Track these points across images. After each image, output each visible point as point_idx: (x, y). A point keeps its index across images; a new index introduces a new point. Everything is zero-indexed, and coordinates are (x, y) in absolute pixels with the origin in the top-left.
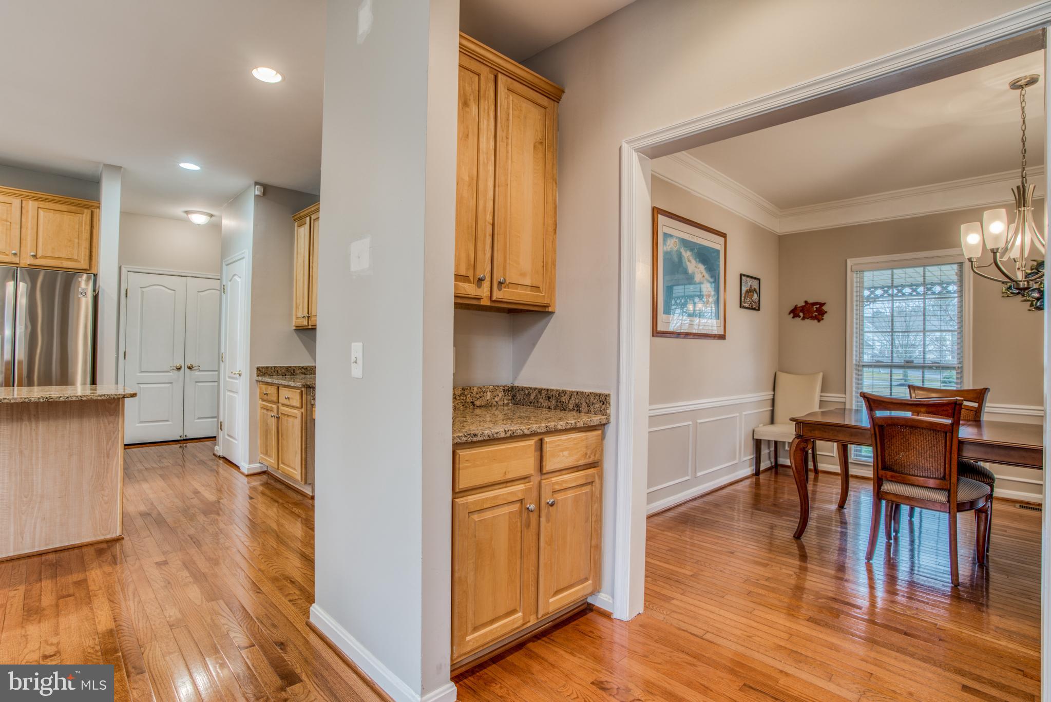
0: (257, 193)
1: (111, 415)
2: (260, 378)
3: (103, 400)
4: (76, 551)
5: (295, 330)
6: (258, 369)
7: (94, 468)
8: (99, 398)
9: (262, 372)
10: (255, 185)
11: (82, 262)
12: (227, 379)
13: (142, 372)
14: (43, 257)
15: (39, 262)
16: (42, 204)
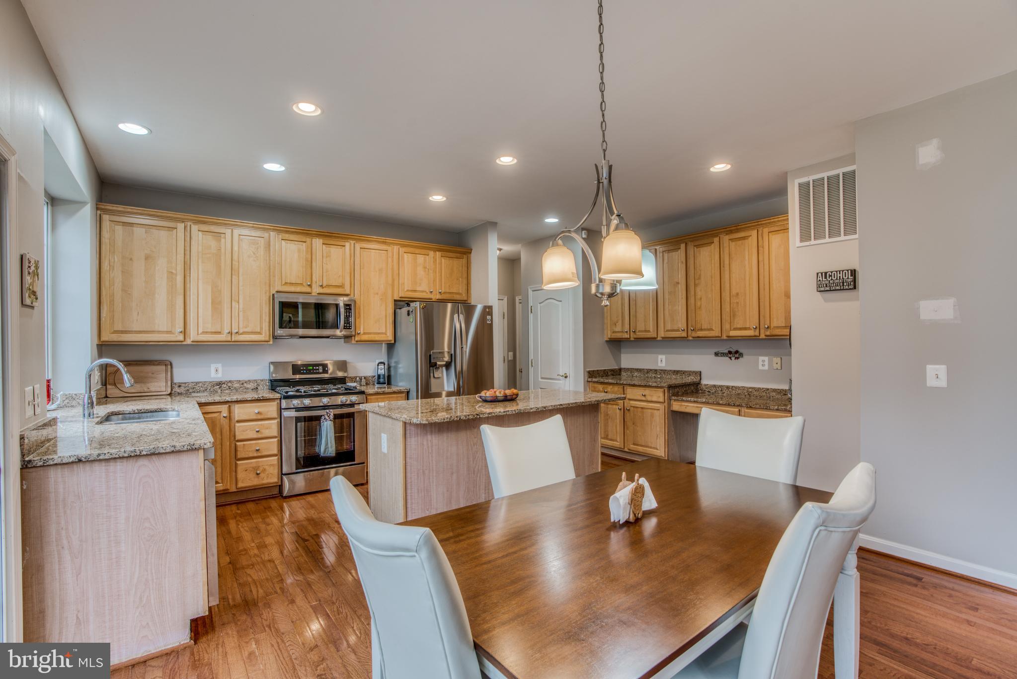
0: (584, 236)
2: (590, 380)
5: (606, 341)
6: (589, 372)
9: (591, 374)
10: (582, 231)
11: (464, 295)
12: (540, 380)
14: (445, 293)
15: (443, 297)
16: (443, 254)
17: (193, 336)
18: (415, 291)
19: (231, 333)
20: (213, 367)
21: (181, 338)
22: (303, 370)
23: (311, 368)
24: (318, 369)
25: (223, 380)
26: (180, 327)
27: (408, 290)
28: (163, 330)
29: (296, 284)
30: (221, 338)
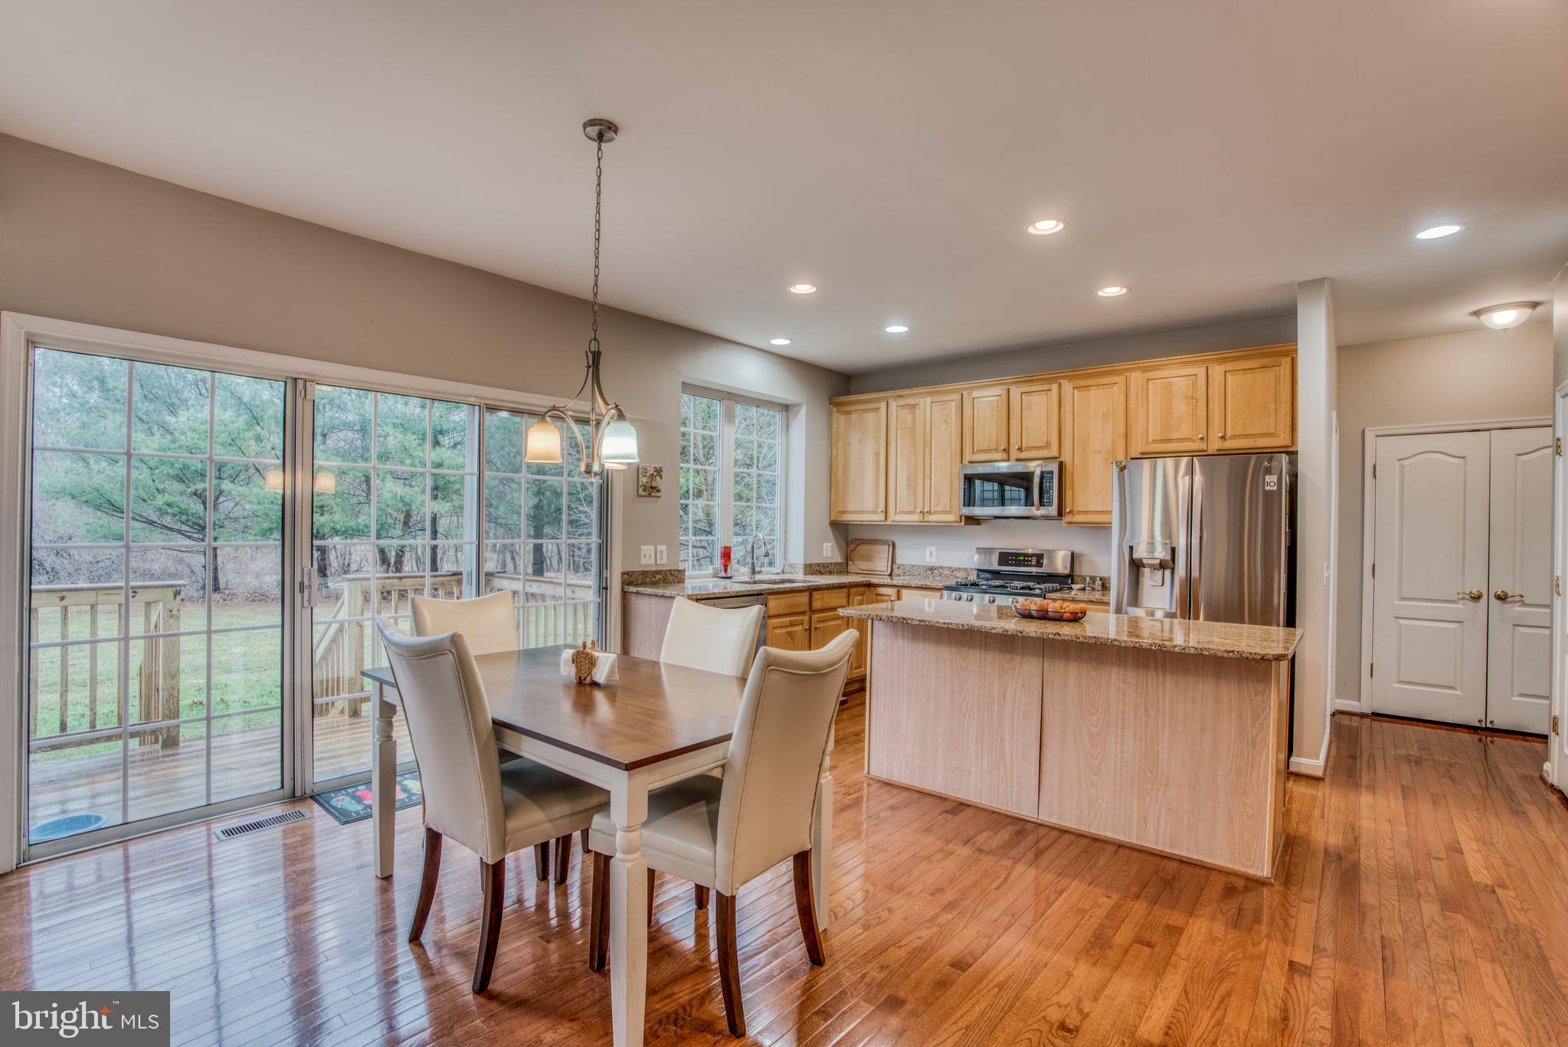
1: (1259, 681)
3: (1230, 658)
4: (1203, 872)
7: (1233, 757)
8: (1226, 655)
11: (1281, 436)
13: (1403, 599)
14: (1234, 437)
15: (1229, 444)
16: (1229, 366)
17: (896, 517)
18: (1169, 440)
19: (924, 513)
20: (928, 549)
21: (886, 518)
22: (1012, 560)
23: (1022, 558)
24: (1030, 561)
25: (936, 565)
26: (882, 507)
27: (1154, 441)
28: (871, 509)
29: (989, 451)
30: (915, 518)
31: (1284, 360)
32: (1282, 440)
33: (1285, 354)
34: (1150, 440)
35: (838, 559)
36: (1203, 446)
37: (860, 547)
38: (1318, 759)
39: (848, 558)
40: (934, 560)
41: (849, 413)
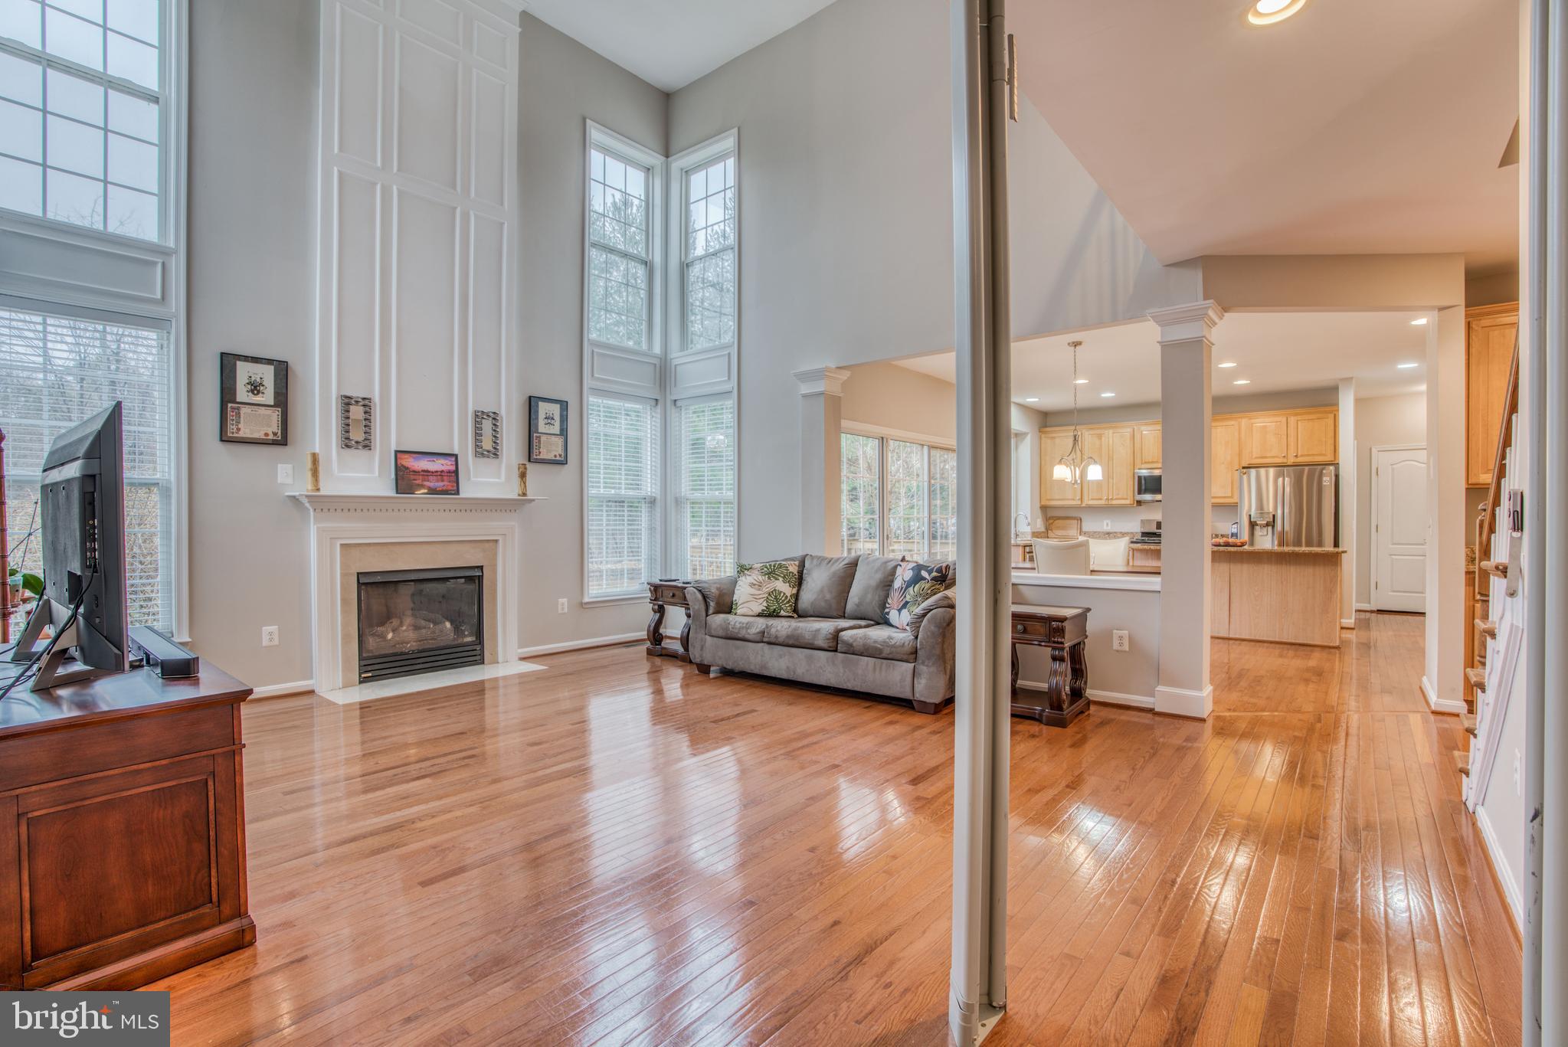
1: (1333, 565)
3: (1326, 555)
7: (1322, 598)
13: (1393, 544)
14: (1302, 456)
15: (1300, 460)
16: (1299, 418)
17: (1087, 502)
18: (1266, 457)
19: (1108, 499)
20: (1107, 522)
21: (1079, 503)
25: (1112, 531)
26: (1078, 497)
27: (1256, 458)
28: (1070, 497)
29: (1152, 462)
30: (1102, 502)
31: (1330, 415)
32: (1329, 458)
33: (1331, 412)
34: (1254, 457)
35: (1043, 529)
36: (1285, 460)
37: (1057, 521)
38: (1351, 618)
39: (1048, 529)
40: (1109, 528)
41: (1054, 438)
